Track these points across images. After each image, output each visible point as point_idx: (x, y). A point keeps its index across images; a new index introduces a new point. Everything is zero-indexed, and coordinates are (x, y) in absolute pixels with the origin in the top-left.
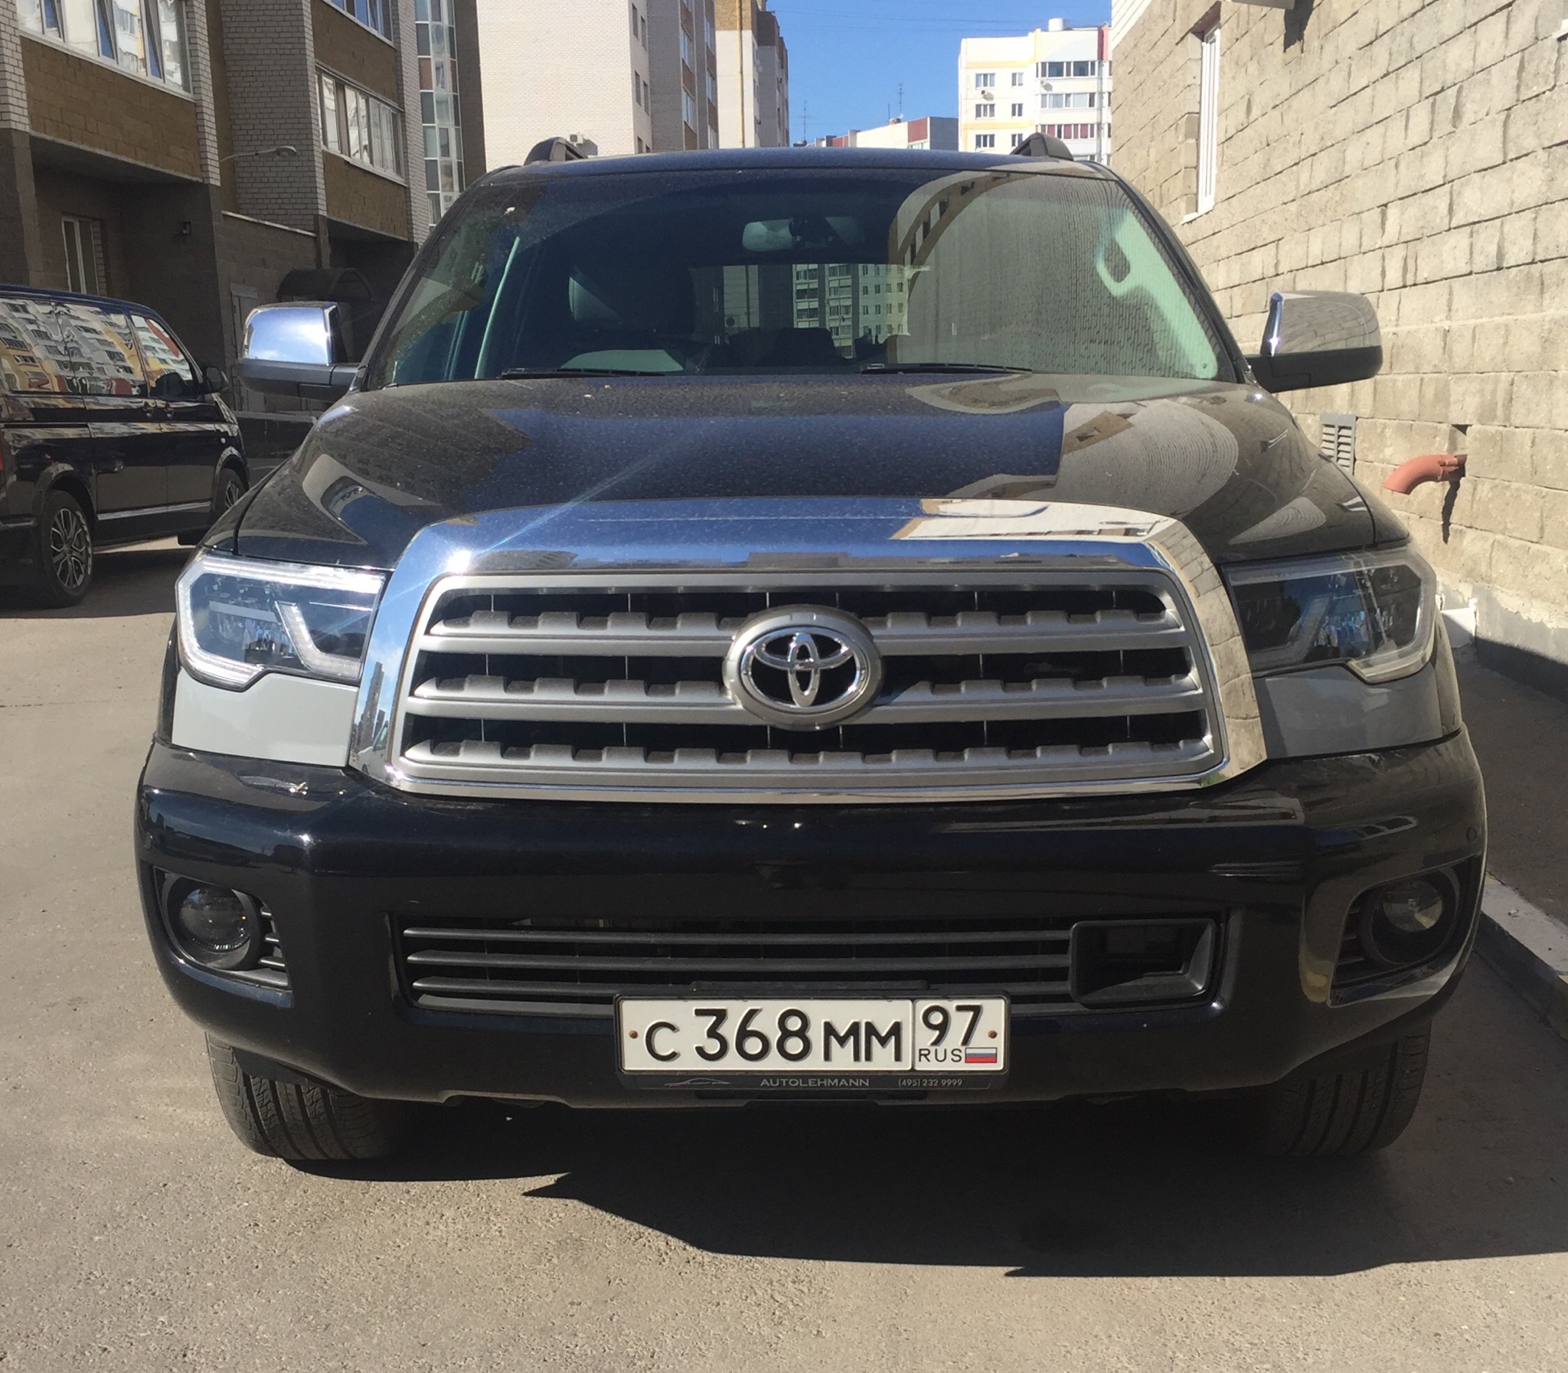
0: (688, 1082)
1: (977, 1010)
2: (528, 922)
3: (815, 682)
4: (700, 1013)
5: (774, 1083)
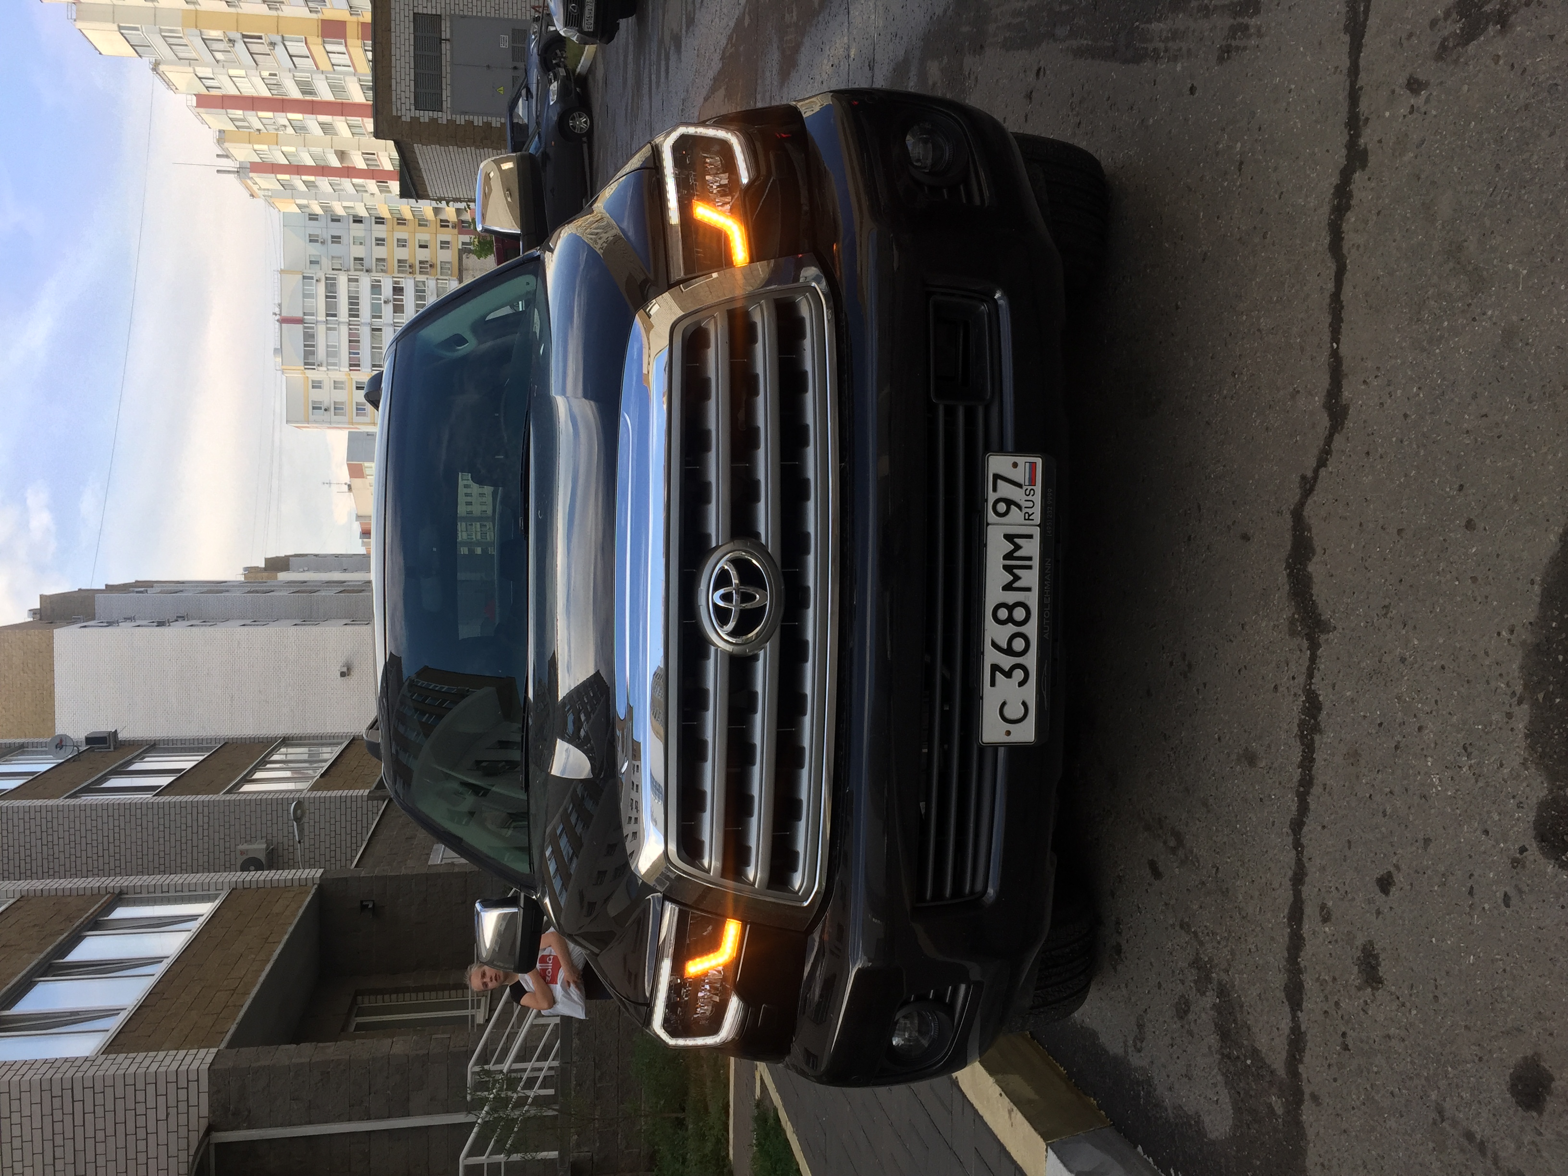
0: (1045, 693)
1: (996, 477)
2: (923, 806)
3: (750, 590)
4: (993, 684)
5: (1046, 629)
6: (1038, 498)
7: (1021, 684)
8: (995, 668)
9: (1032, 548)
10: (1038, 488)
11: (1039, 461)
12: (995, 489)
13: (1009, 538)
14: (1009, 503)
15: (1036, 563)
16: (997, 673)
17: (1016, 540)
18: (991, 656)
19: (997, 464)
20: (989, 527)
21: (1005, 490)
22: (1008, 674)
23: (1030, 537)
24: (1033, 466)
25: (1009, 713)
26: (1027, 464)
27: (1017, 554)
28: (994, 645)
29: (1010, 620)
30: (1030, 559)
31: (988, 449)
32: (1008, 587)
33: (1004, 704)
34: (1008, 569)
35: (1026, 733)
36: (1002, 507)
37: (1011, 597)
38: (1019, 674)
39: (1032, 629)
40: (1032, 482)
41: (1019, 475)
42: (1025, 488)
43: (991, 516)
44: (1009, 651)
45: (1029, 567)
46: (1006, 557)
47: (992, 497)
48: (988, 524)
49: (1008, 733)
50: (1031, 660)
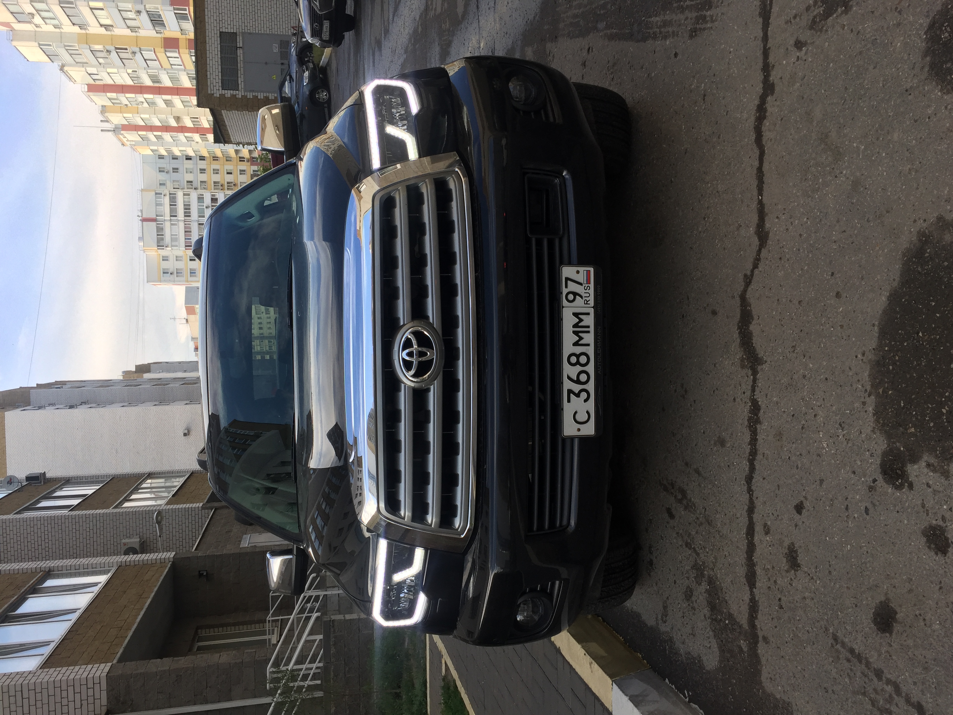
0: (599, 406)
1: (567, 279)
2: (530, 475)
3: (424, 350)
4: (569, 401)
5: (599, 368)
6: (592, 291)
7: (586, 401)
8: (570, 392)
9: (589, 321)
10: (592, 285)
11: (592, 270)
12: (566, 287)
13: (576, 315)
14: (575, 294)
15: (592, 329)
16: (571, 394)
17: (580, 316)
18: (567, 385)
19: (567, 271)
20: (564, 309)
21: (573, 287)
22: (578, 395)
23: (588, 314)
24: (588, 272)
25: (579, 418)
26: (585, 272)
27: (581, 324)
28: (569, 378)
29: (578, 363)
30: (588, 327)
31: (562, 263)
32: (576, 344)
33: (576, 413)
34: (576, 333)
35: (589, 429)
36: (571, 297)
37: (578, 350)
38: (584, 395)
39: (591, 368)
40: (588, 282)
41: (581, 278)
42: (584, 285)
43: (565, 303)
44: (578, 382)
45: (588, 332)
46: (574, 326)
47: (565, 291)
48: (563, 307)
49: (579, 430)
50: (591, 387)
